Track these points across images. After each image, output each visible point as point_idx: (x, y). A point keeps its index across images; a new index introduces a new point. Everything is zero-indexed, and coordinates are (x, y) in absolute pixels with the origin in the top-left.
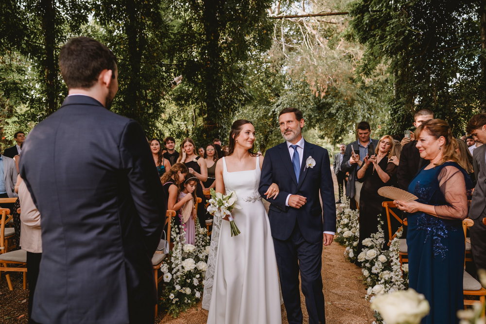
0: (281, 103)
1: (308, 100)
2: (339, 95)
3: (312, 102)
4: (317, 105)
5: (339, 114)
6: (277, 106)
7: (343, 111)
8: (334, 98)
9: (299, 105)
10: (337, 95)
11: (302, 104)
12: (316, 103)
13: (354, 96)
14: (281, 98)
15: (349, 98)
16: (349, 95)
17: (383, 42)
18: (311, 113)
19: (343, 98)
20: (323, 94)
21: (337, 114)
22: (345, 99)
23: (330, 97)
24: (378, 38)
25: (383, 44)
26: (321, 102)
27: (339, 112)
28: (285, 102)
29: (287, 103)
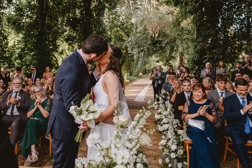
0: (131, 41)
1: (147, 39)
2: (167, 36)
3: (149, 40)
4: (152, 42)
5: (167, 47)
6: (128, 43)
7: (170, 45)
8: (163, 37)
9: (141, 42)
10: (165, 35)
11: (143, 41)
12: (152, 41)
13: (176, 36)
14: (130, 37)
15: (173, 38)
16: (173, 36)
17: (187, 6)
18: (149, 46)
19: (169, 38)
20: (157, 35)
21: (166, 48)
22: (171, 38)
23: (161, 37)
24: (184, 4)
25: (187, 7)
26: (155, 40)
27: (167, 46)
28: (133, 40)
29: (134, 41)
